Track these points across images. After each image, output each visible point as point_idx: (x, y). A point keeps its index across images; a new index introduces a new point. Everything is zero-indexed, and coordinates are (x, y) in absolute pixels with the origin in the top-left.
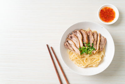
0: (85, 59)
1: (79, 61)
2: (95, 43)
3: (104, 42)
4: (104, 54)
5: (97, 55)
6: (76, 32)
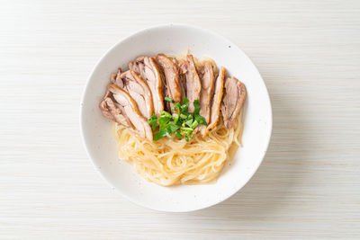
0: (170, 154)
1: (150, 161)
2: (206, 101)
3: (238, 98)
4: (239, 137)
5: (213, 142)
6: (142, 62)
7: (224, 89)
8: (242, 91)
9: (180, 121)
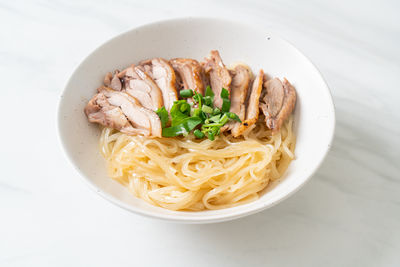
7: (264, 88)
8: (289, 90)
9: (202, 116)
